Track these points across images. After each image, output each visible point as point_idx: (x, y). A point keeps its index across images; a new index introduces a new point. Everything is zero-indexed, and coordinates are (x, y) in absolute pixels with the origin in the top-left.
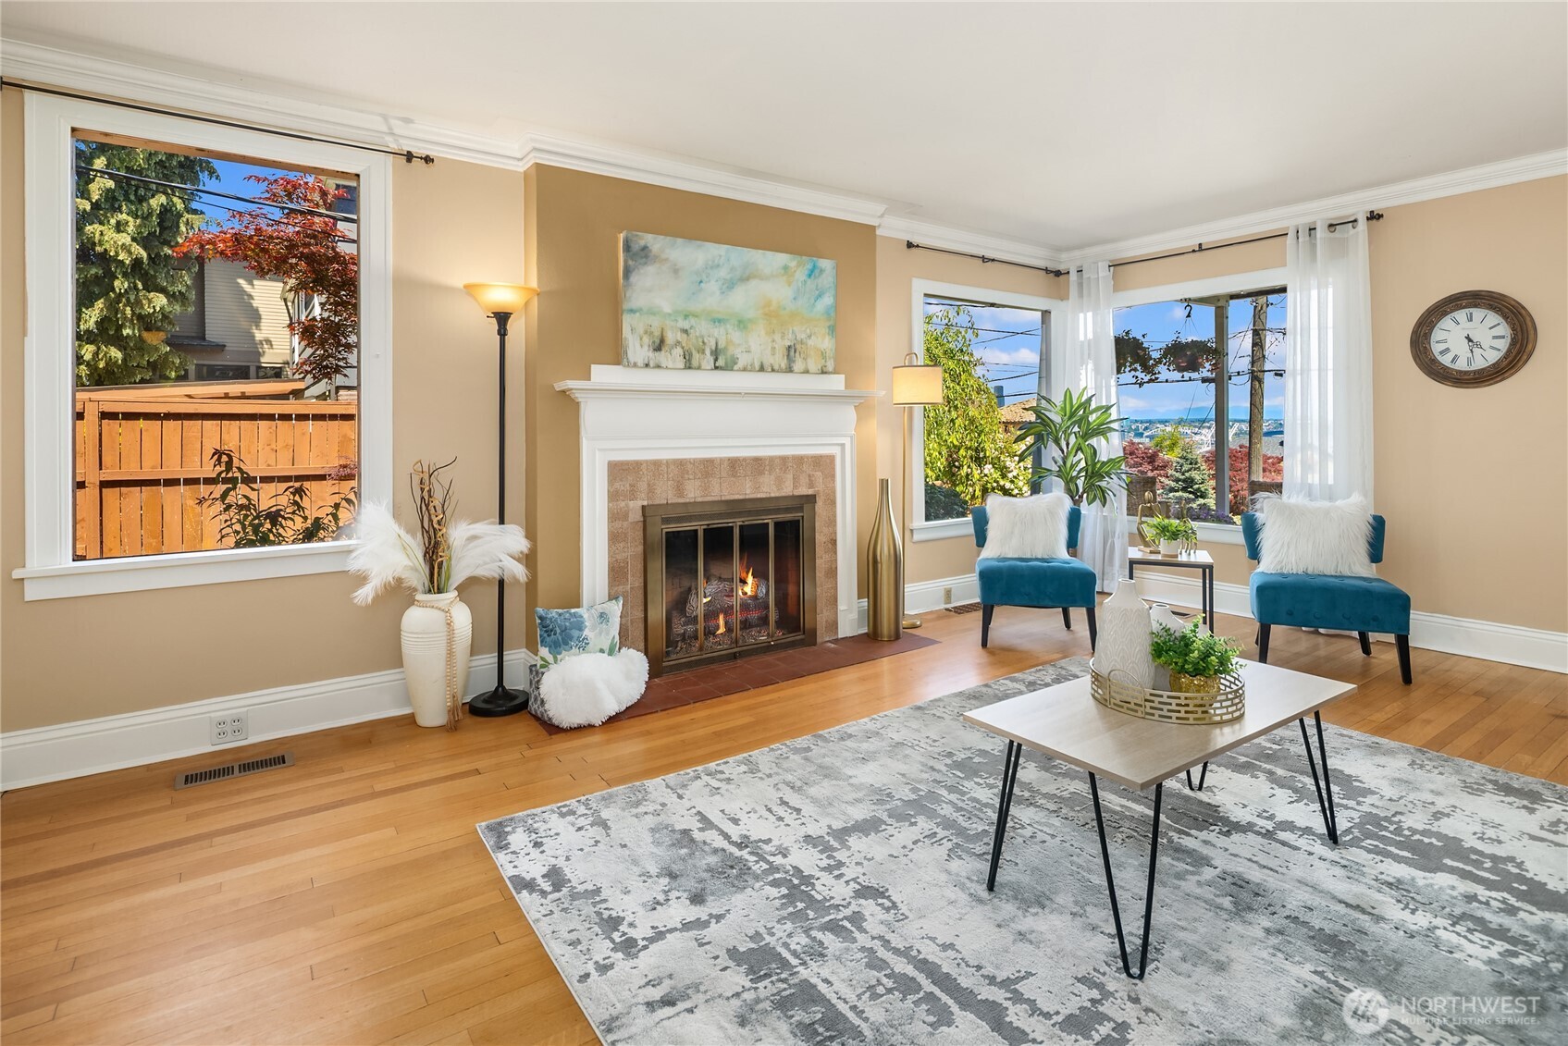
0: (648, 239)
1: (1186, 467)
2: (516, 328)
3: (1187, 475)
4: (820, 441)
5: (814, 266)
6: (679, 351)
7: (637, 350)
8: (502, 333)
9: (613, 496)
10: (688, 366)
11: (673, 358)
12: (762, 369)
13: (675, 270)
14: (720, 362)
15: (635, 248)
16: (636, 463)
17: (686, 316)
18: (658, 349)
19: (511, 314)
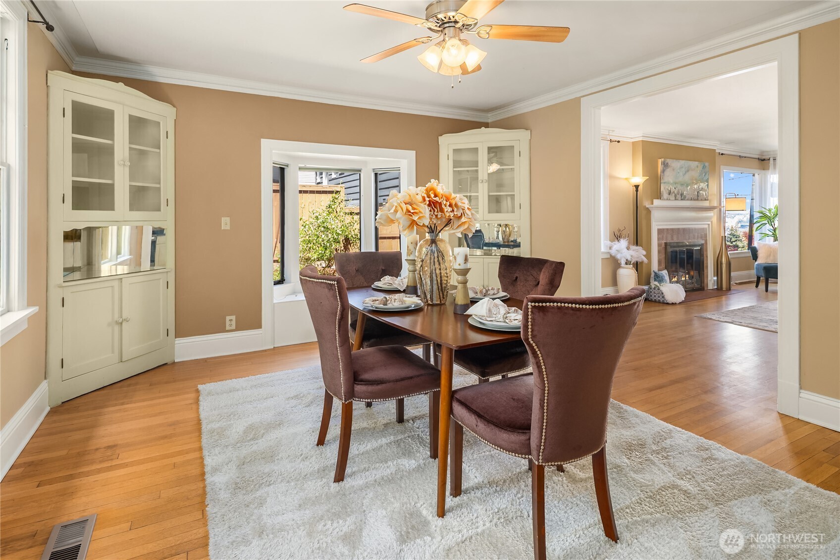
0: (668, 161)
1: (733, 239)
2: (640, 188)
3: (734, 243)
4: (701, 223)
5: (704, 165)
6: (674, 195)
7: (665, 195)
8: (637, 191)
9: (659, 239)
10: (676, 199)
11: (672, 197)
12: (691, 200)
13: (674, 170)
14: (682, 198)
15: (666, 164)
16: (664, 229)
17: (675, 184)
18: (669, 194)
19: (639, 186)
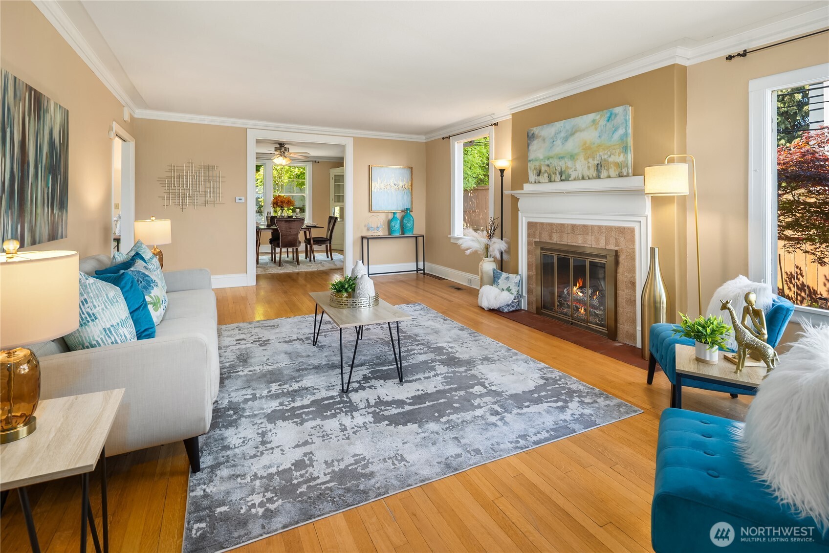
0: (535, 130)
5: (611, 114)
6: (546, 175)
7: (532, 176)
8: (502, 176)
9: (529, 235)
10: (550, 181)
11: (544, 178)
12: (583, 178)
13: (544, 140)
14: (563, 178)
15: (530, 135)
16: (536, 223)
17: (548, 159)
18: (539, 175)
19: (504, 170)
